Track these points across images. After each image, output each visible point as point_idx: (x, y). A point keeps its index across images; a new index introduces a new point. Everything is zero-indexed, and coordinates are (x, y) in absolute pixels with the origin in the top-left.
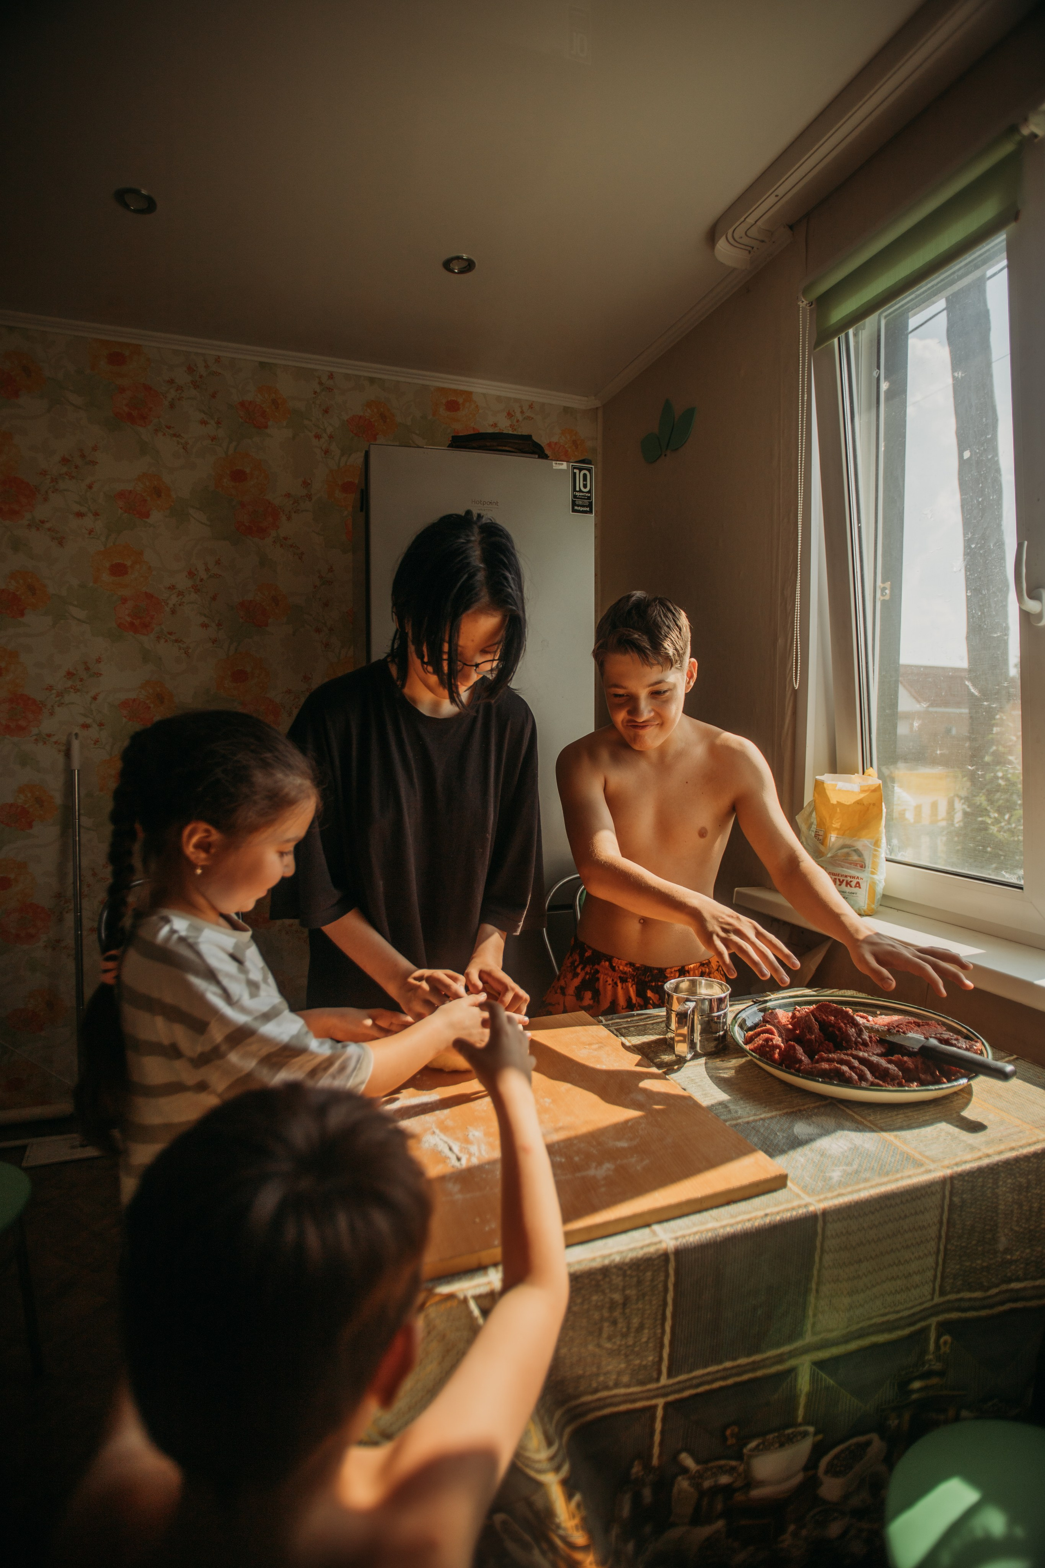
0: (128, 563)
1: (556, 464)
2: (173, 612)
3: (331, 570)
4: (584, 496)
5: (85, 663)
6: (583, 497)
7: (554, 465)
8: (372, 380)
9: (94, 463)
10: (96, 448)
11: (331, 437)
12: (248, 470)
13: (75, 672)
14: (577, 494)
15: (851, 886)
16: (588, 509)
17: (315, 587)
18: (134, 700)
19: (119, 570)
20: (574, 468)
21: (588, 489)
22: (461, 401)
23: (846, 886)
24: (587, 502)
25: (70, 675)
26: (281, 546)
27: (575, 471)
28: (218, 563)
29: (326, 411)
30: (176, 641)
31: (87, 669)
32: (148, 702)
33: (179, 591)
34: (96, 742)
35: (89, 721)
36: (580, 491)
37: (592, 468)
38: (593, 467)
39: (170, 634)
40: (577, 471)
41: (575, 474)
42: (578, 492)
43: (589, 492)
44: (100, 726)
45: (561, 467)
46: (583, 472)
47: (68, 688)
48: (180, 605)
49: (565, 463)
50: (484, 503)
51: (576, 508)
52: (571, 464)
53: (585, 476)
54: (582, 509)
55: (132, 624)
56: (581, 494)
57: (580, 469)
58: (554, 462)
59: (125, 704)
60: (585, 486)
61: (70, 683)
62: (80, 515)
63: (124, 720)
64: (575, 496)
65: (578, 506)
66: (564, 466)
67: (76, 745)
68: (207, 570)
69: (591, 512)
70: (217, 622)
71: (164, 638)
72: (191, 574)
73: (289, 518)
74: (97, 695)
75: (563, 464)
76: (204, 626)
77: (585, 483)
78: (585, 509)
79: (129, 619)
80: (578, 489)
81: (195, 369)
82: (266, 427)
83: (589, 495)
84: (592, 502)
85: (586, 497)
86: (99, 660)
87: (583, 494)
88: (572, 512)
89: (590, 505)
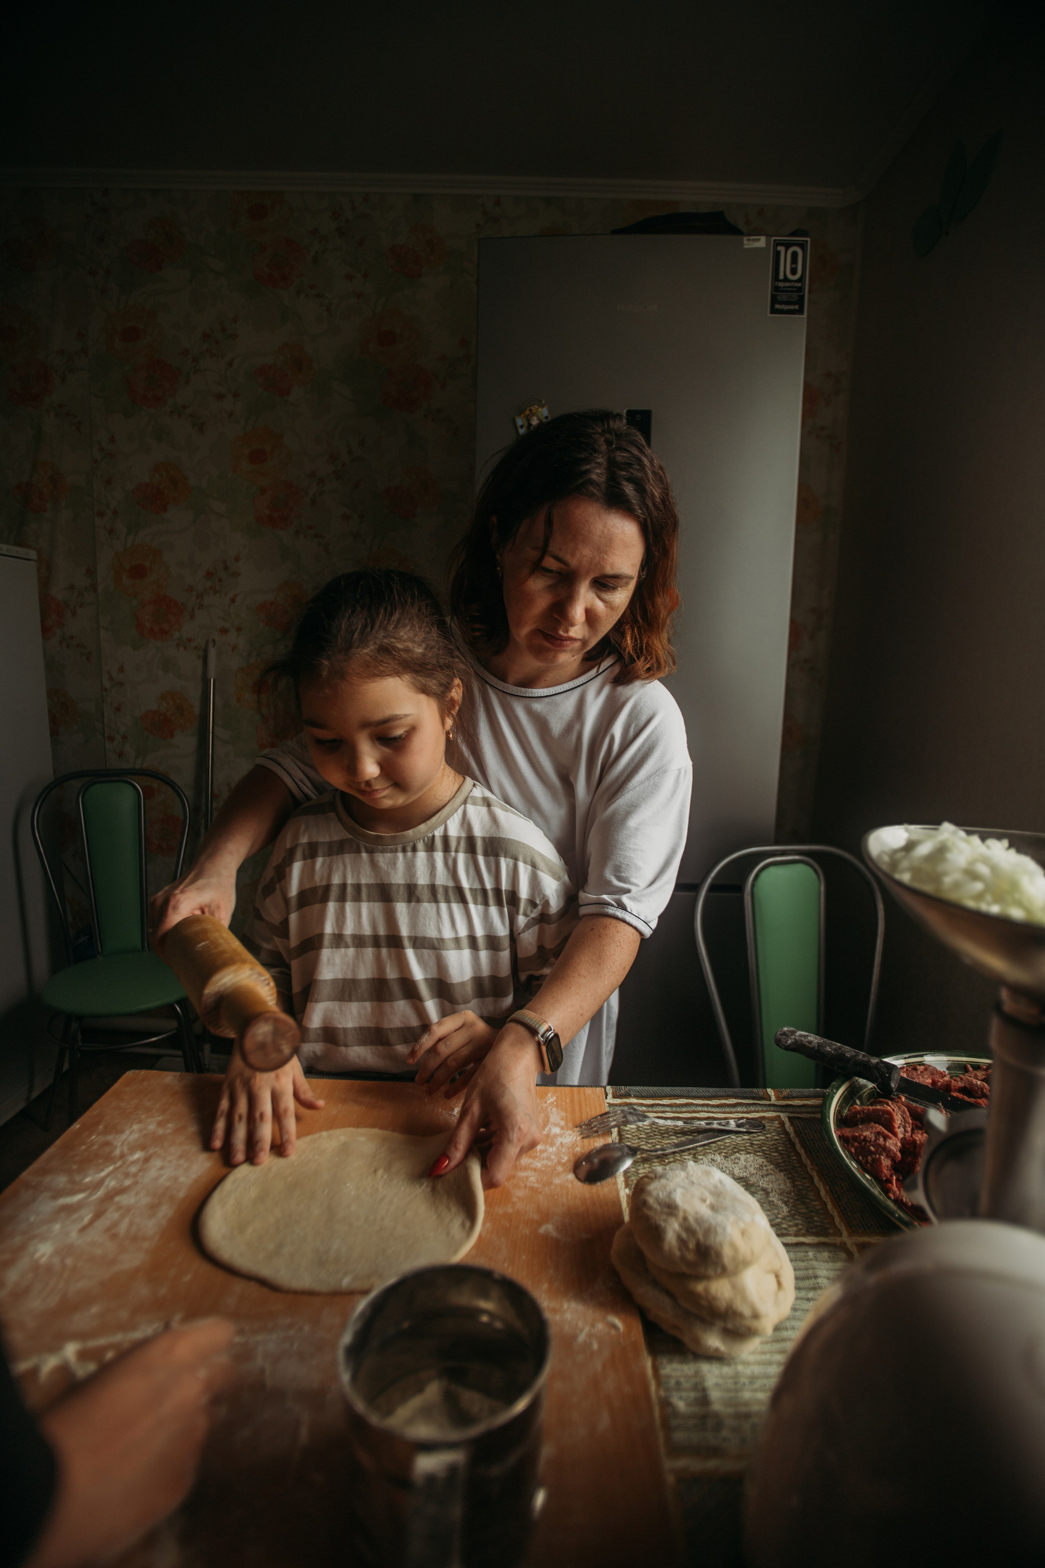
0: (268, 448)
1: (749, 240)
2: (313, 502)
4: (791, 287)
5: (225, 562)
6: (789, 289)
7: (745, 242)
9: (234, 336)
10: (236, 319)
12: (398, 331)
13: (214, 572)
14: (781, 284)
16: (797, 307)
18: (272, 603)
19: (258, 457)
20: (778, 244)
21: (797, 277)
24: (795, 296)
25: (209, 575)
26: (433, 420)
27: (779, 248)
28: (362, 443)
30: (317, 536)
31: (226, 568)
32: (285, 605)
33: (320, 478)
34: (234, 648)
35: (227, 625)
36: (786, 279)
37: (807, 241)
38: (808, 239)
39: (310, 528)
40: (782, 249)
41: (777, 254)
42: (781, 281)
43: (801, 280)
44: (238, 631)
45: (756, 244)
46: (791, 249)
47: (208, 589)
48: (320, 494)
49: (762, 238)
51: (777, 306)
52: (773, 238)
53: (794, 254)
54: (786, 307)
55: (271, 518)
56: (787, 284)
57: (788, 246)
58: (745, 238)
59: (262, 607)
60: (794, 271)
61: (209, 584)
62: (220, 396)
63: (262, 624)
64: (776, 289)
65: (781, 303)
66: (761, 242)
67: (212, 653)
68: (350, 452)
69: (800, 311)
70: (359, 513)
71: (304, 533)
72: (333, 458)
73: (443, 386)
74: (235, 597)
76: (346, 518)
77: (794, 266)
78: (792, 307)
79: (268, 512)
80: (781, 277)
81: (341, 212)
82: (420, 276)
83: (800, 285)
84: (804, 295)
85: (795, 289)
86: (237, 559)
87: (789, 284)
88: (771, 313)
89: (801, 301)
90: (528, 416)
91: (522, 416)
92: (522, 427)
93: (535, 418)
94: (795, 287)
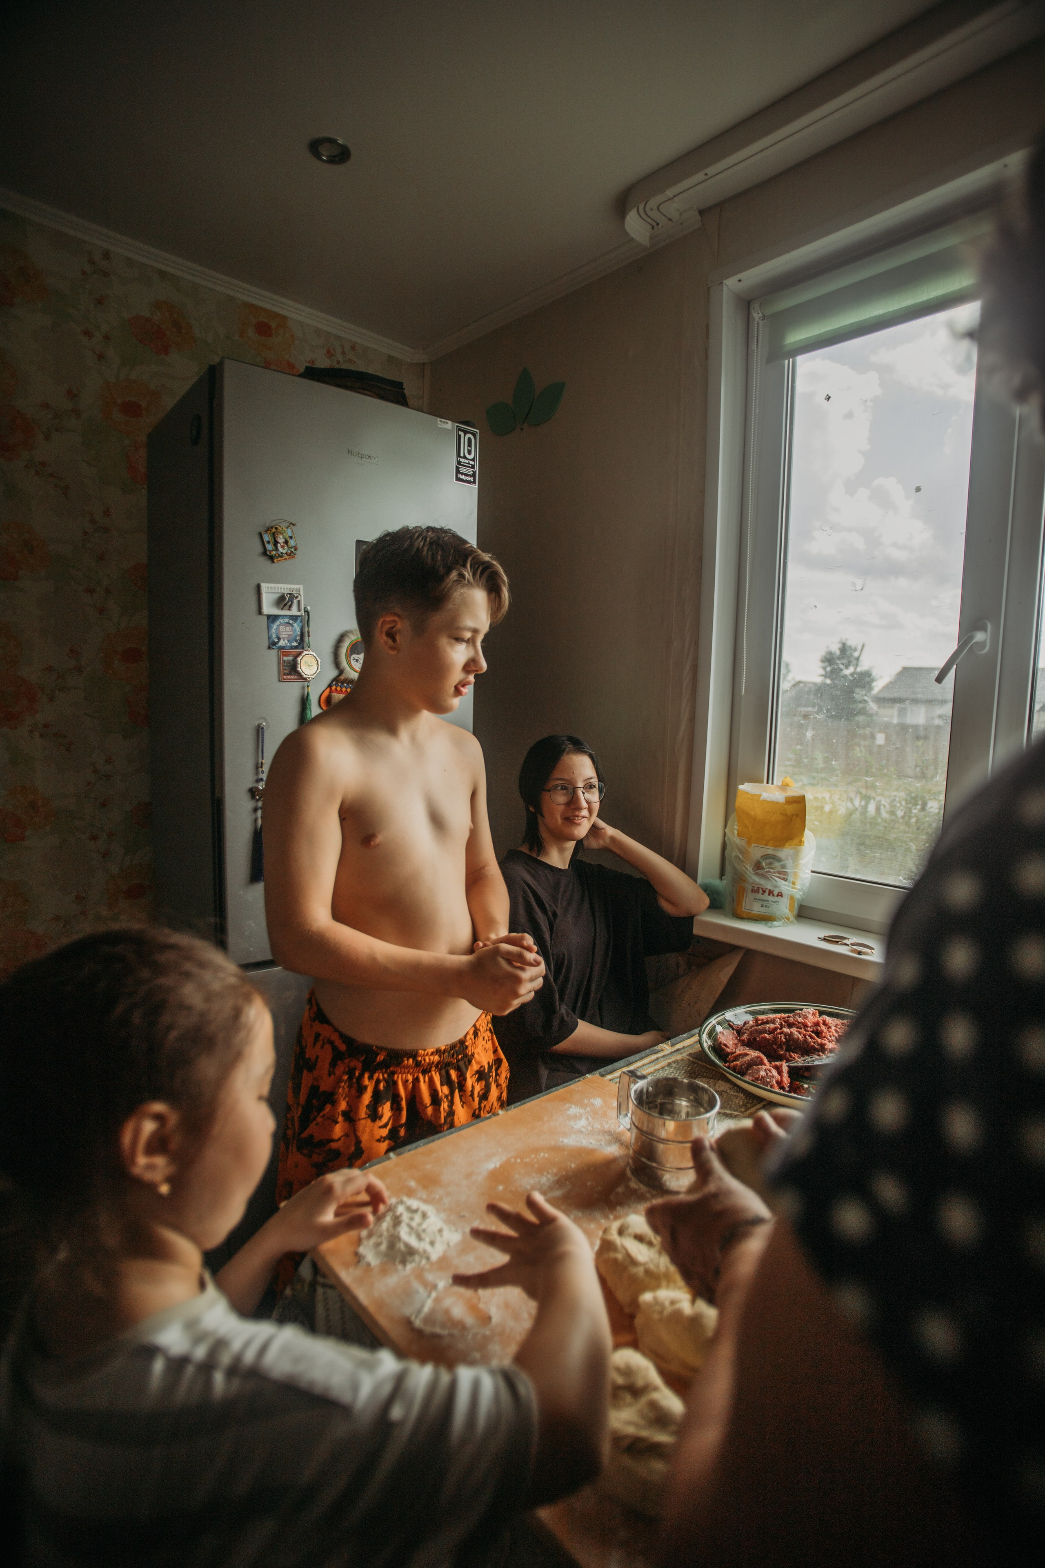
1: (441, 421)
3: (107, 513)
4: (468, 464)
7: (439, 422)
8: (163, 275)
11: (106, 337)
14: (461, 460)
15: (773, 895)
16: (472, 479)
17: (85, 533)
20: (459, 429)
21: (471, 457)
22: (273, 325)
23: (769, 895)
24: (470, 471)
26: (37, 473)
29: (99, 302)
36: (465, 457)
37: (477, 432)
40: (461, 433)
41: (459, 436)
42: (462, 457)
43: (473, 460)
45: (446, 426)
46: (468, 436)
49: (450, 422)
50: (363, 456)
51: (460, 476)
52: (456, 424)
53: (470, 440)
54: (465, 478)
56: (466, 461)
57: (466, 432)
58: (439, 419)
60: (469, 452)
64: (459, 463)
65: (462, 474)
66: (449, 425)
69: (474, 482)
73: (47, 437)
75: (447, 423)
77: (469, 448)
78: (469, 479)
80: (462, 455)
83: (473, 463)
84: (476, 471)
85: (470, 466)
87: (467, 461)
88: (456, 480)
89: (474, 475)
90: (274, 534)
91: (269, 532)
92: (268, 542)
93: (281, 537)
94: (471, 464)
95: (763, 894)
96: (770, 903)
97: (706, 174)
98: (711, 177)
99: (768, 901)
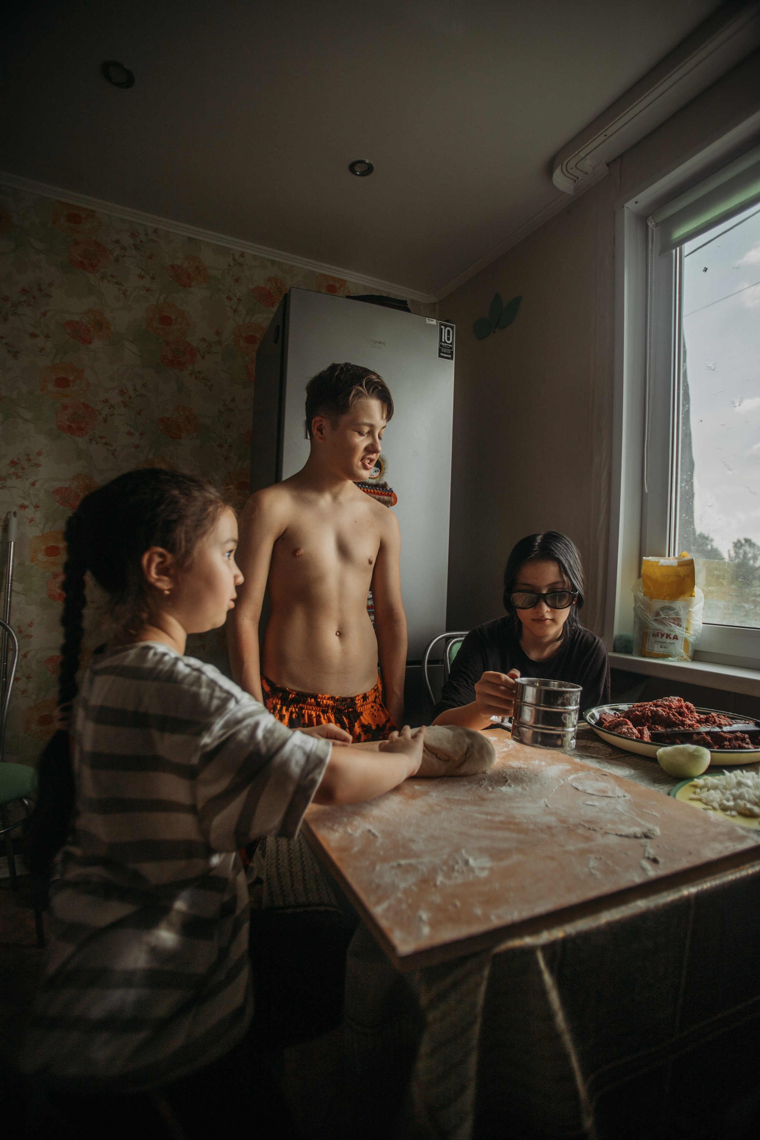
0: (71, 378)
1: (429, 320)
2: (105, 420)
3: (233, 400)
4: (447, 346)
5: (28, 455)
7: (427, 320)
8: (273, 262)
9: (49, 296)
10: (51, 285)
11: (239, 300)
12: (174, 317)
13: (18, 462)
14: (443, 344)
15: (670, 638)
16: (450, 356)
17: (220, 412)
18: (67, 489)
19: (62, 383)
20: (441, 324)
21: (450, 342)
22: (338, 286)
23: (667, 638)
25: (13, 463)
26: (196, 378)
27: (442, 327)
28: (144, 385)
29: (237, 280)
30: (106, 444)
31: (29, 460)
32: (78, 491)
33: (111, 404)
34: (31, 520)
35: (26, 503)
36: (445, 342)
37: (454, 326)
39: (101, 438)
40: (443, 327)
41: (441, 329)
42: (443, 342)
43: (451, 344)
44: (36, 507)
45: (432, 323)
46: (448, 328)
47: (10, 474)
48: (111, 416)
49: (435, 320)
50: (375, 342)
51: (442, 354)
52: (439, 321)
53: (449, 331)
54: (446, 356)
55: (70, 427)
56: (446, 345)
57: (446, 326)
59: (58, 491)
60: (448, 339)
61: (12, 470)
62: (34, 335)
63: (57, 504)
64: (441, 346)
65: (443, 353)
66: (434, 322)
67: (14, 522)
68: (135, 390)
69: (452, 358)
70: (140, 432)
71: (96, 441)
72: (122, 392)
73: (203, 357)
74: (35, 482)
76: (130, 434)
77: (448, 336)
78: (448, 356)
79: (68, 423)
80: (443, 341)
81: (137, 235)
82: (190, 287)
83: (451, 346)
84: (453, 351)
86: (39, 454)
87: (447, 345)
88: (439, 357)
89: (452, 354)
94: (449, 347)
95: (661, 637)
96: (667, 644)
97: (606, 135)
98: (610, 136)
99: (666, 643)
